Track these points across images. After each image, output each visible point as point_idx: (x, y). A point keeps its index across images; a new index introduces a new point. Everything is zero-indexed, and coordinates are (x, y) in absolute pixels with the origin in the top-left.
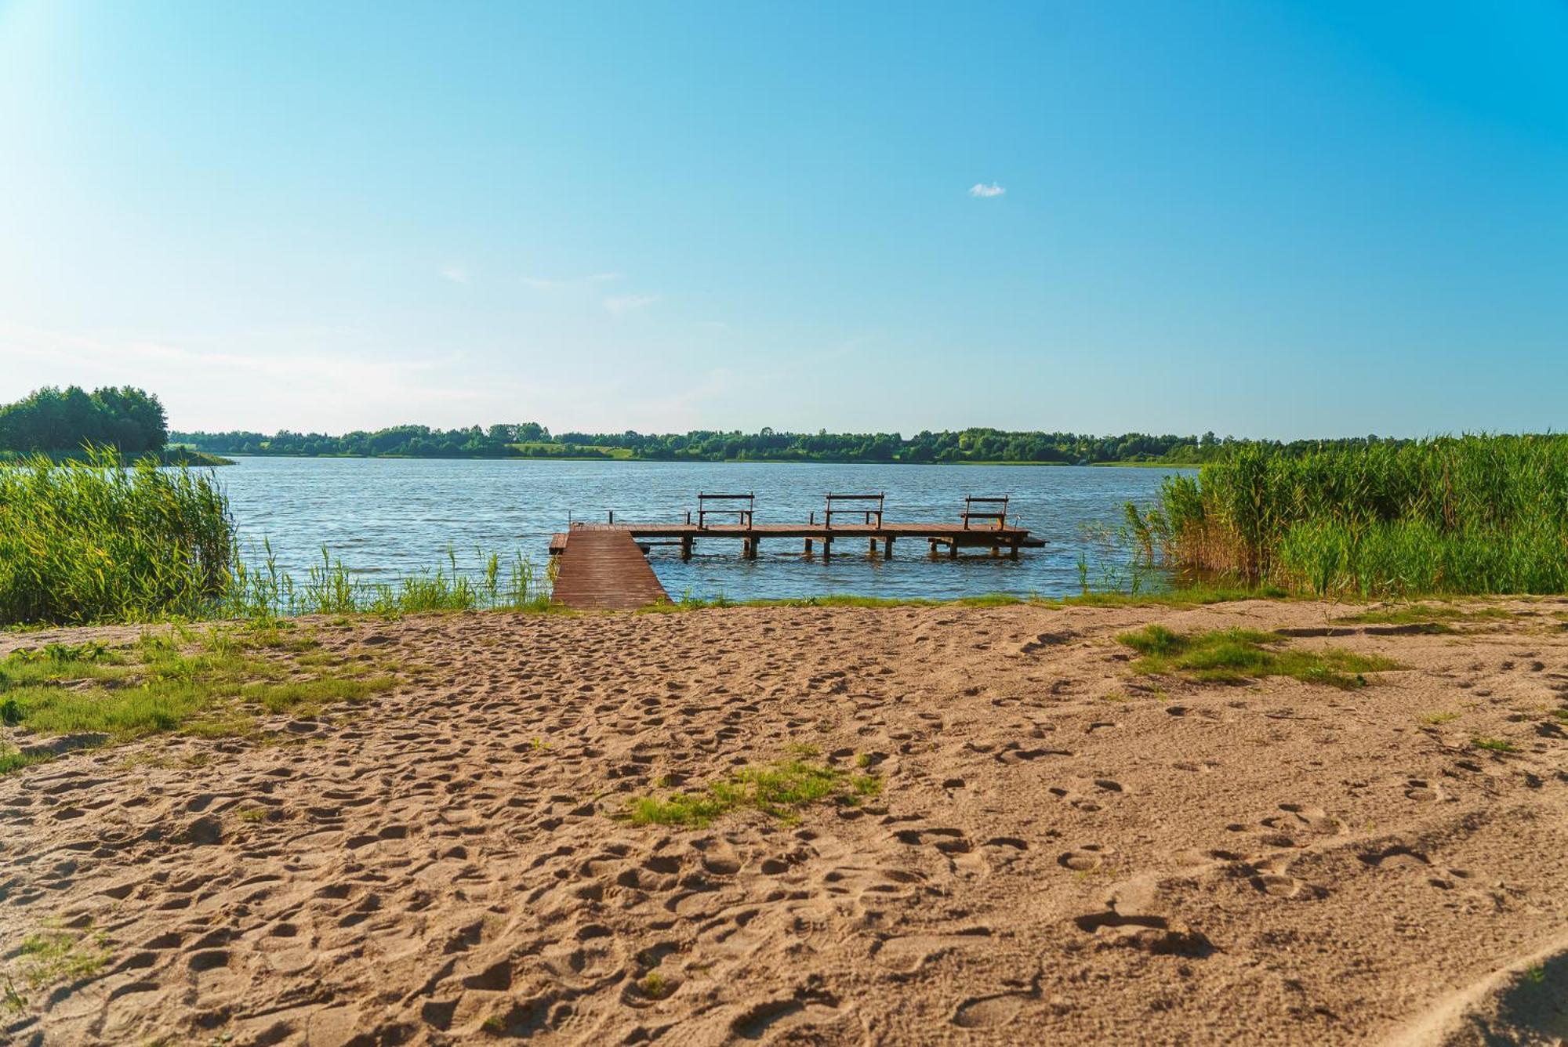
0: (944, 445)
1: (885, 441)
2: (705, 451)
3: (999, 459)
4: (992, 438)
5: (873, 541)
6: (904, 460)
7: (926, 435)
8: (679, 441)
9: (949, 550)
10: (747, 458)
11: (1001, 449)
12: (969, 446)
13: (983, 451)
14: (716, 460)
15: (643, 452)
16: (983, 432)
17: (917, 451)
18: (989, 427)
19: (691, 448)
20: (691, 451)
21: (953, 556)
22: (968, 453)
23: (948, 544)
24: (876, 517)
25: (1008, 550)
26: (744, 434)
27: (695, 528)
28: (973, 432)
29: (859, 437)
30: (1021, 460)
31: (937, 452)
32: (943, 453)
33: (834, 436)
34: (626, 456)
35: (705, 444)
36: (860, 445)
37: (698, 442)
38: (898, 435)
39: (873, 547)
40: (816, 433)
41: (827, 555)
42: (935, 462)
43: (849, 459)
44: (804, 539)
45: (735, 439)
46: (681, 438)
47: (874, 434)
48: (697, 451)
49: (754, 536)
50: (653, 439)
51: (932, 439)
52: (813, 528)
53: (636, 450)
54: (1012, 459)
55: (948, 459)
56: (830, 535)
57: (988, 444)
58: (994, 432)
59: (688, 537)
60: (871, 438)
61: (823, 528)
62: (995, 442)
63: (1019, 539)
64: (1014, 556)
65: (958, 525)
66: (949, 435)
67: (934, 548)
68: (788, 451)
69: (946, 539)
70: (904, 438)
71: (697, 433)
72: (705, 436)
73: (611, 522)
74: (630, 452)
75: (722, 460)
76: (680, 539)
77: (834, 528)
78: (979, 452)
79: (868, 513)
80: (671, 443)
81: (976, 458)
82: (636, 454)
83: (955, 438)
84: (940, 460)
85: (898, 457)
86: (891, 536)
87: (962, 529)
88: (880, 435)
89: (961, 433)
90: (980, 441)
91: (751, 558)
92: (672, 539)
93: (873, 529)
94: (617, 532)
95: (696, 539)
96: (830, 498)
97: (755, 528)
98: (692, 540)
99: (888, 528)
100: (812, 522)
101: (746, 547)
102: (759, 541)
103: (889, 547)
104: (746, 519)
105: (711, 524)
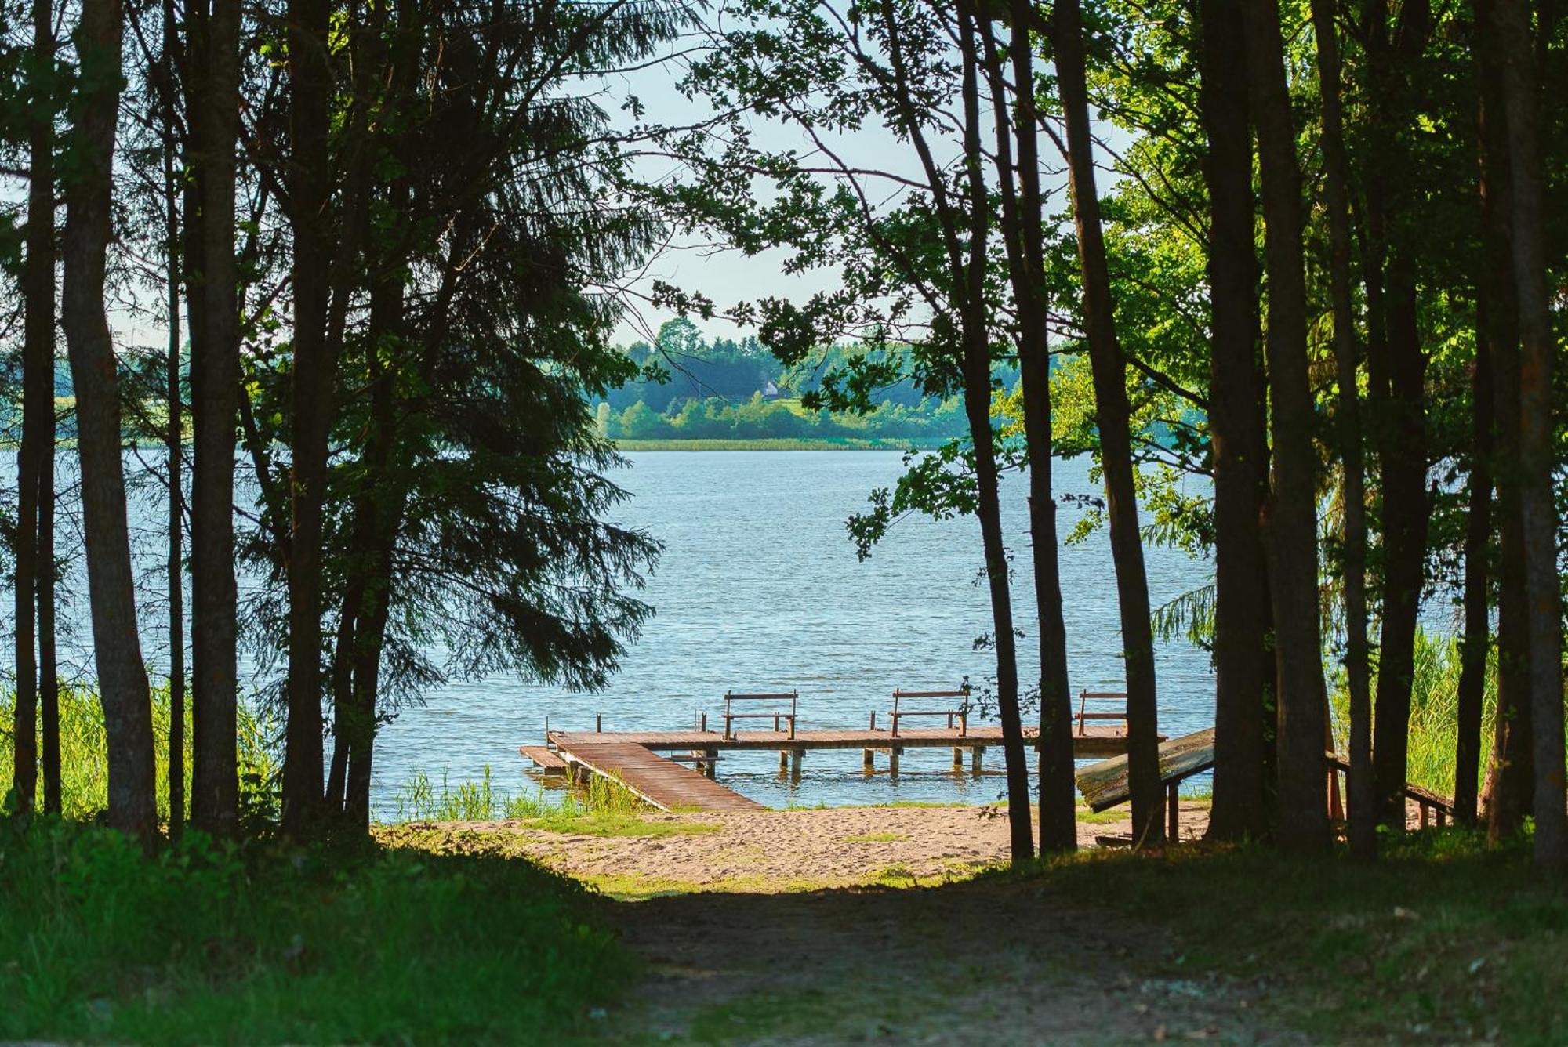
5: (958, 752)
24: (959, 719)
27: (719, 738)
39: (958, 760)
41: (894, 769)
44: (863, 750)
49: (801, 748)
52: (875, 736)
56: (897, 746)
59: (711, 750)
61: (888, 736)
68: (756, 407)
73: (599, 730)
76: (695, 754)
77: (904, 736)
79: (951, 714)
86: (980, 744)
91: (794, 777)
92: (688, 753)
93: (957, 736)
94: (623, 745)
95: (720, 753)
96: (897, 695)
97: (798, 737)
98: (716, 754)
99: (976, 734)
100: (872, 728)
101: (784, 763)
102: (803, 754)
103: (976, 758)
104: (785, 725)
105: (743, 731)
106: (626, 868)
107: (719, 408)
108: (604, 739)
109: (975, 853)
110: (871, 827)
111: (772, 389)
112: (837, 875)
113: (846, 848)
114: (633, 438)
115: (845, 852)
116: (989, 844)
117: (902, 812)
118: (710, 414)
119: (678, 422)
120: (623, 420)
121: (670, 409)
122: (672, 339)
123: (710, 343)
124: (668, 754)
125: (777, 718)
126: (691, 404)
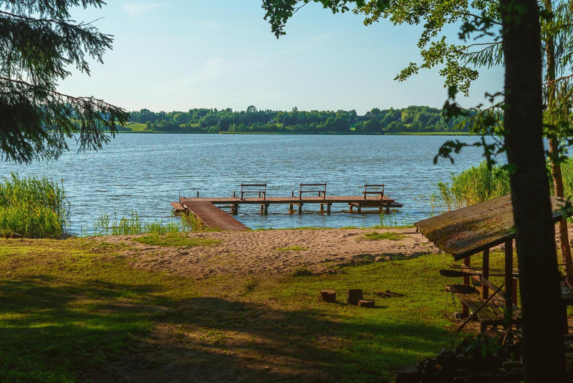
0: (390, 119)
1: (344, 117)
2: (204, 125)
3: (432, 130)
4: (427, 114)
5: (322, 205)
6: (360, 131)
7: (376, 111)
8: (183, 117)
9: (357, 209)
10: (237, 131)
11: (434, 123)
12: (410, 120)
13: (420, 124)
14: (212, 132)
15: (155, 126)
16: (420, 109)
17: (369, 125)
18: (425, 105)
19: (193, 123)
20: (193, 125)
21: (359, 212)
22: (408, 125)
23: (357, 206)
24: (323, 194)
25: (384, 209)
26: (233, 111)
27: (239, 200)
28: (412, 109)
29: (324, 113)
30: (448, 131)
31: (384, 125)
32: (389, 126)
33: (304, 112)
34: (142, 130)
35: (203, 119)
36: (324, 120)
37: (198, 118)
38: (354, 112)
39: (322, 208)
40: (290, 110)
41: (300, 212)
42: (383, 133)
43: (317, 131)
44: (289, 204)
45: (227, 115)
46: (184, 114)
47: (335, 111)
48: (198, 125)
49: (267, 203)
50: (162, 115)
51: (380, 115)
52: (294, 199)
53: (149, 125)
54: (442, 130)
55: (393, 131)
56: (301, 202)
57: (424, 119)
58: (428, 109)
59: (236, 204)
60: (333, 114)
61: (298, 199)
62: (429, 117)
63: (390, 203)
64: (388, 212)
65: (362, 197)
66: (394, 111)
67: (351, 208)
68: (268, 125)
69: (356, 204)
70: (359, 114)
71: (196, 110)
72: (203, 112)
73: (198, 196)
74: (145, 126)
75: (217, 132)
76: (231, 205)
77: (303, 199)
78: (417, 125)
79: (319, 192)
80: (177, 119)
81: (415, 130)
82: (149, 127)
83: (398, 114)
84: (386, 131)
85: (354, 129)
86: (330, 203)
87: (363, 199)
88: (340, 112)
89: (403, 110)
90: (418, 116)
91: (265, 213)
92: (229, 205)
93: (322, 199)
94: (205, 202)
95: (239, 205)
96: (301, 185)
97: (266, 199)
98: (238, 205)
99: (328, 199)
100: (293, 196)
101: (262, 208)
102: (268, 205)
103: (329, 207)
104: (262, 195)
105: (246, 198)
106: (163, 267)
107: (260, 125)
108: (199, 200)
109: (342, 259)
110: (290, 241)
111: (272, 121)
112: (271, 274)
113: (277, 255)
114: (241, 131)
115: (277, 257)
116: (347, 253)
117: (304, 232)
118: (258, 126)
119: (251, 128)
120: (239, 127)
121: (249, 125)
122: (250, 110)
123: (259, 111)
124: (219, 205)
125: (260, 192)
126: (254, 124)
